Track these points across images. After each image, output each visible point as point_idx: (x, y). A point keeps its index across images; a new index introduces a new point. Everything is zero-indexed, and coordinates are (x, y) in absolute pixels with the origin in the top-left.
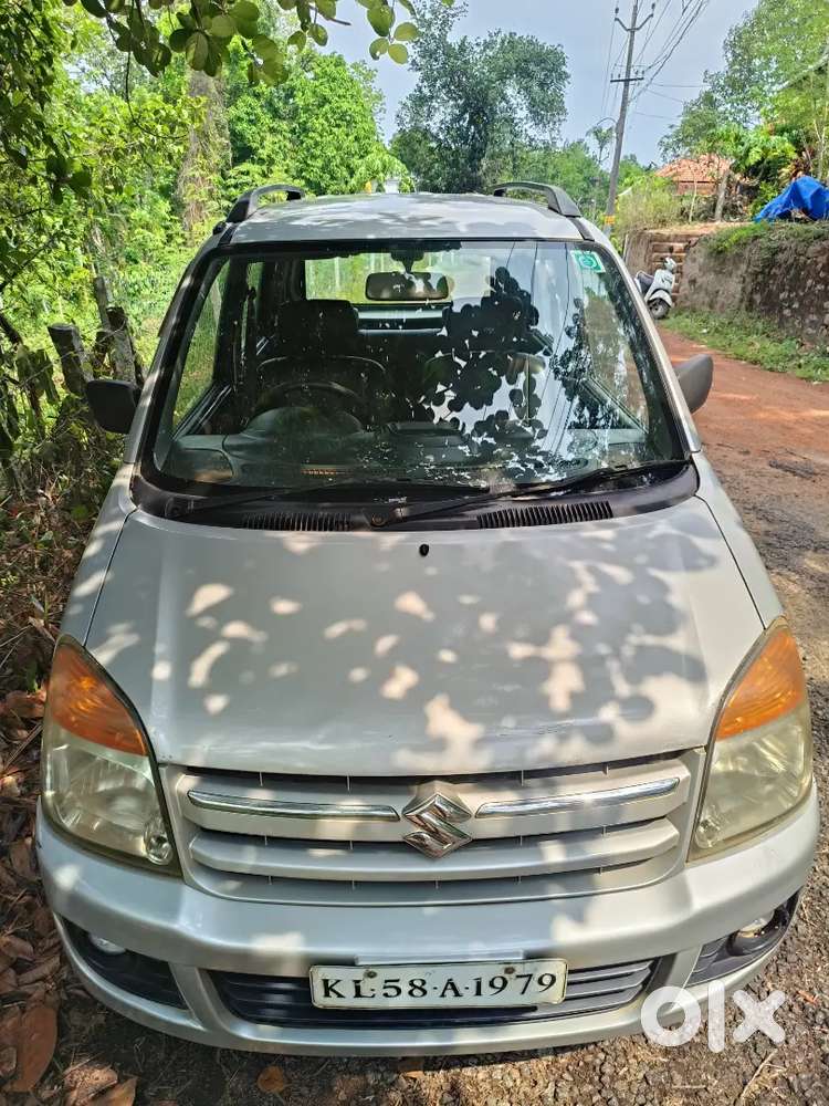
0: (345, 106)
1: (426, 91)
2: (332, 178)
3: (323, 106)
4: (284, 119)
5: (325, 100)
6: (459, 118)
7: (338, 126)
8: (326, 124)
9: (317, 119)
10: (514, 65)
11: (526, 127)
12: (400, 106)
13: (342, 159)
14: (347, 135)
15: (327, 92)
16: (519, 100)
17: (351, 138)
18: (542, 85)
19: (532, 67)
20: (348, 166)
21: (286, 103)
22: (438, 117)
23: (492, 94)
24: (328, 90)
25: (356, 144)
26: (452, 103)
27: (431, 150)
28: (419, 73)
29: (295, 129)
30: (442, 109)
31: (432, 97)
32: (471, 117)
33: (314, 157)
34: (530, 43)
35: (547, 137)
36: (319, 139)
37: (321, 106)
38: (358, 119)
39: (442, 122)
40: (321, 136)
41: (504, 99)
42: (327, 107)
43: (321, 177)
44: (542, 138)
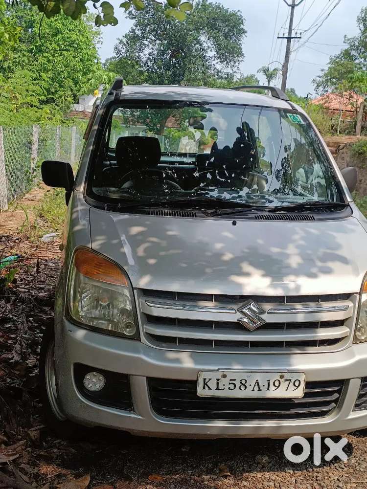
0: (74, 37)
1: (139, 33)
2: (61, 86)
3: (56, 36)
4: (24, 42)
5: (58, 32)
6: (163, 52)
7: (68, 50)
8: (57, 48)
9: (51, 44)
10: (206, 21)
11: (213, 62)
12: (118, 42)
13: (69, 73)
14: (74, 57)
15: (60, 26)
16: (209, 45)
17: (78, 59)
18: (226, 36)
19: (219, 24)
20: (73, 79)
21: (26, 31)
22: (147, 51)
23: (189, 39)
24: (61, 25)
25: (81, 64)
26: (158, 42)
27: (141, 73)
28: (134, 21)
29: (32, 49)
30: (151, 46)
31: (143, 37)
32: (173, 52)
33: (46, 70)
34: (218, 7)
35: (229, 70)
36: (51, 58)
37: (53, 36)
38: (84, 46)
39: (150, 54)
40: (53, 56)
41: (198, 42)
42: (59, 36)
43: (50, 85)
44: (225, 71)
